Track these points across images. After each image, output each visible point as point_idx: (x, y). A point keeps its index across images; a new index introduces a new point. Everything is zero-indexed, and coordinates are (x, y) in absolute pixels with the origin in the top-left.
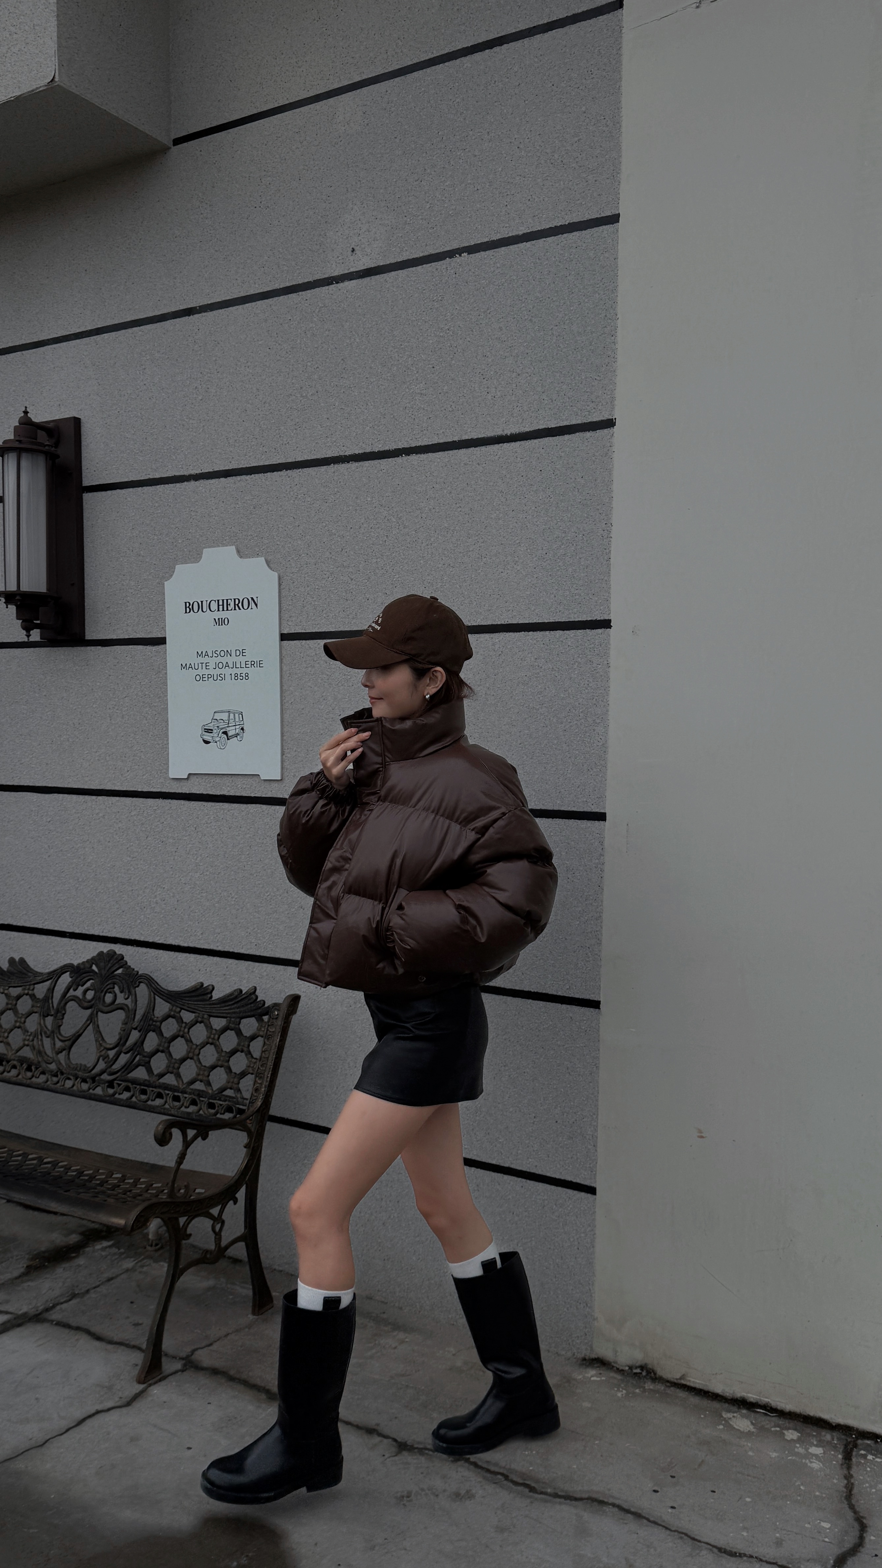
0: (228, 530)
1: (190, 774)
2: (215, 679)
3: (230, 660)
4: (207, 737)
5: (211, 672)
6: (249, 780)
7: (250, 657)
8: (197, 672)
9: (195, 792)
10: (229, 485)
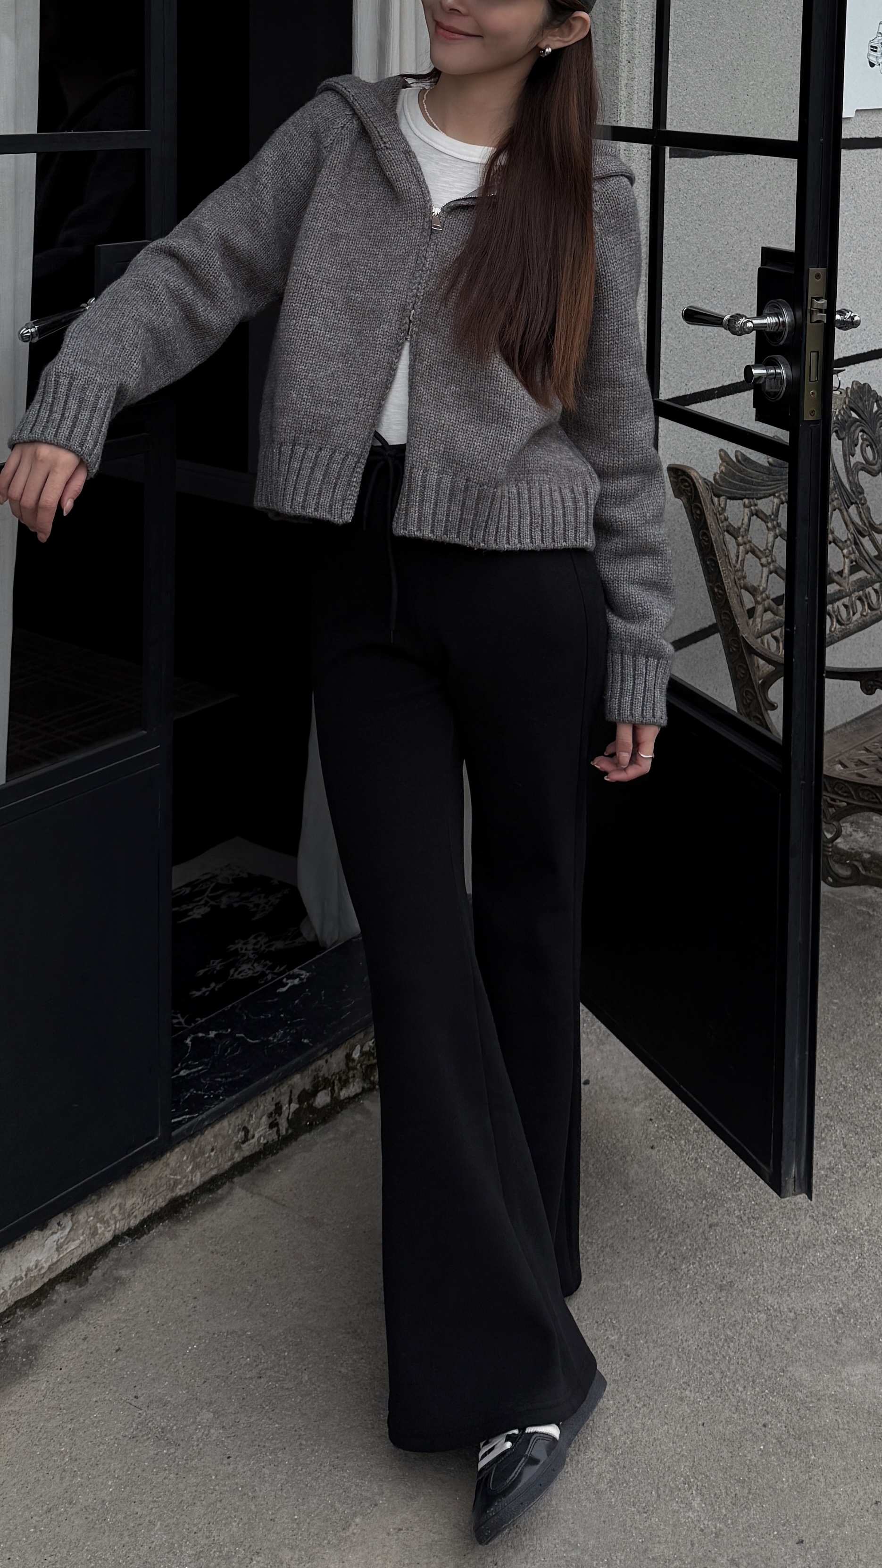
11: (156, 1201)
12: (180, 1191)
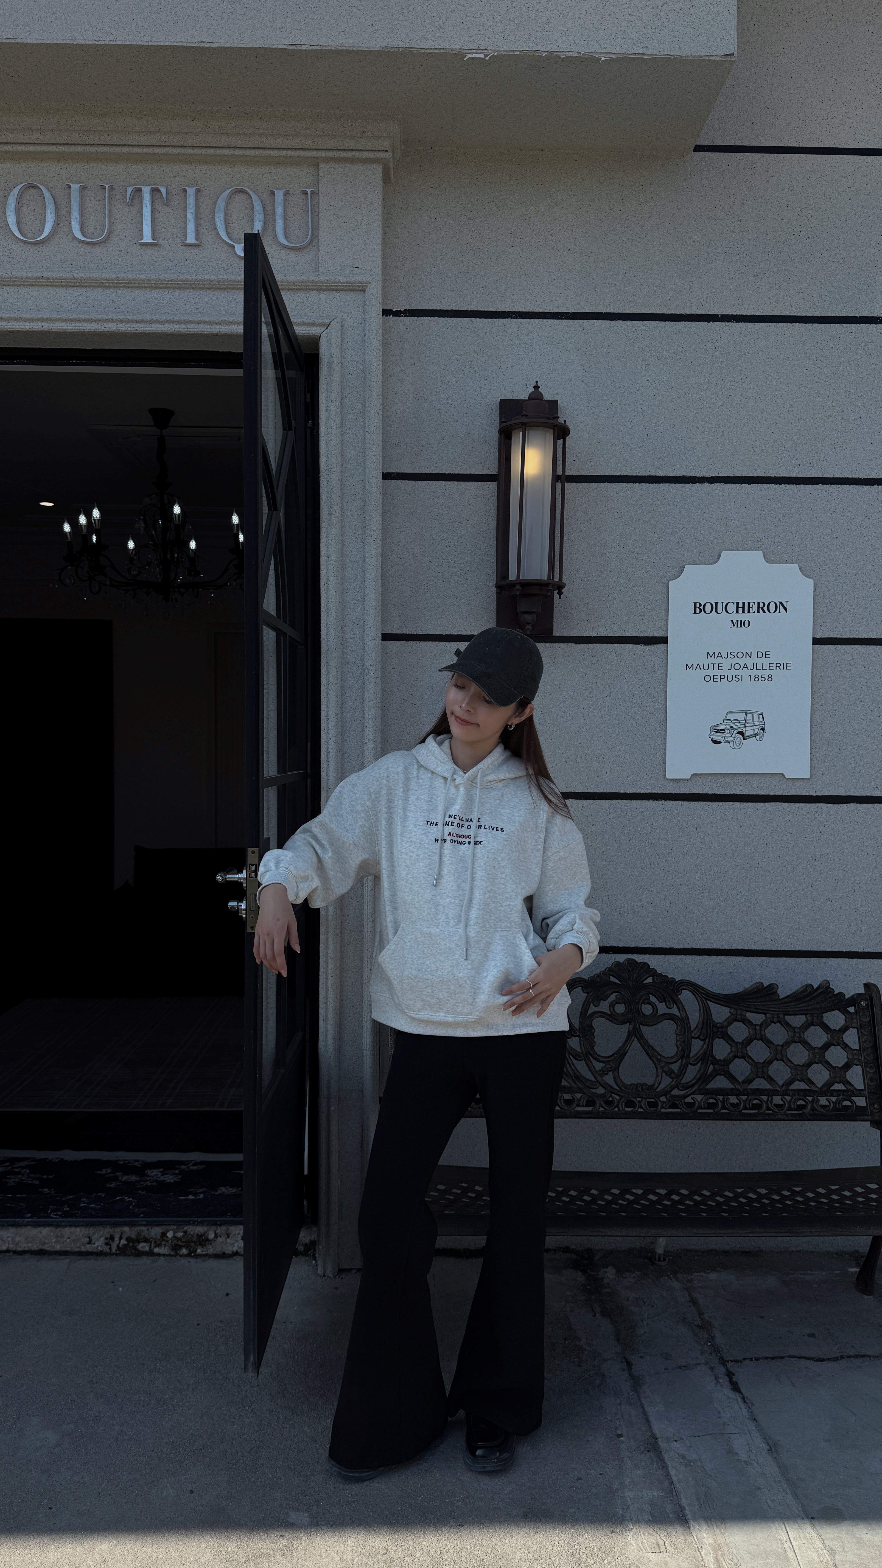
0: (750, 534)
1: (693, 775)
2: (730, 679)
3: (749, 662)
4: (717, 737)
5: (725, 672)
6: (767, 779)
7: (773, 659)
8: (707, 673)
9: (697, 792)
10: (753, 492)
11: (33, 1246)
12: (46, 1247)
